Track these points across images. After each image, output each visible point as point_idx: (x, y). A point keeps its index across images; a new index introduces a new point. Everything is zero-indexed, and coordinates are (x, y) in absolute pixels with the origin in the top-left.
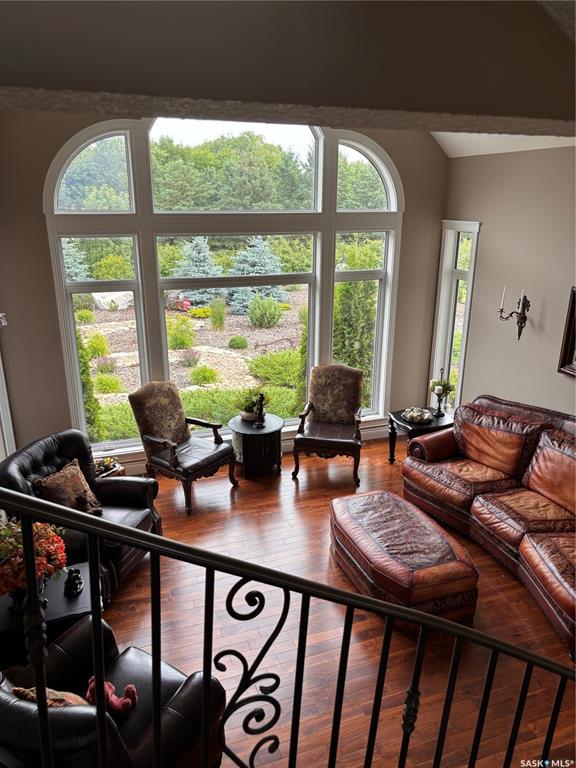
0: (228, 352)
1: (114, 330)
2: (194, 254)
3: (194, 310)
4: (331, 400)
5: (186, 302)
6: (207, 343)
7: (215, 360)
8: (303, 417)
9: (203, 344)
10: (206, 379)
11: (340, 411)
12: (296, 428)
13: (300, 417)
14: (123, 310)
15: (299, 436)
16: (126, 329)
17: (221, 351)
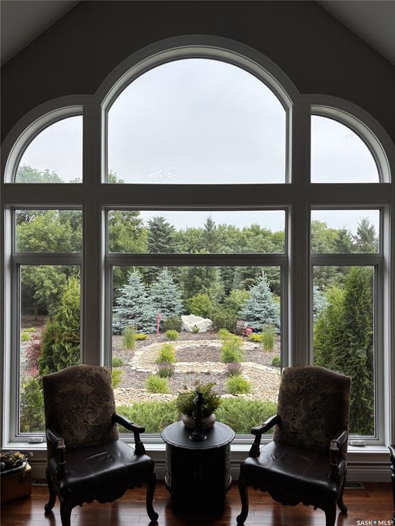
0: (270, 369)
1: (189, 346)
2: (258, 293)
3: (254, 335)
4: (304, 413)
5: (248, 329)
6: (256, 360)
7: (257, 375)
8: (258, 434)
9: (252, 361)
10: (239, 389)
11: (315, 433)
12: (248, 448)
13: (254, 432)
14: (202, 333)
15: (249, 461)
16: (199, 346)
17: (264, 368)
